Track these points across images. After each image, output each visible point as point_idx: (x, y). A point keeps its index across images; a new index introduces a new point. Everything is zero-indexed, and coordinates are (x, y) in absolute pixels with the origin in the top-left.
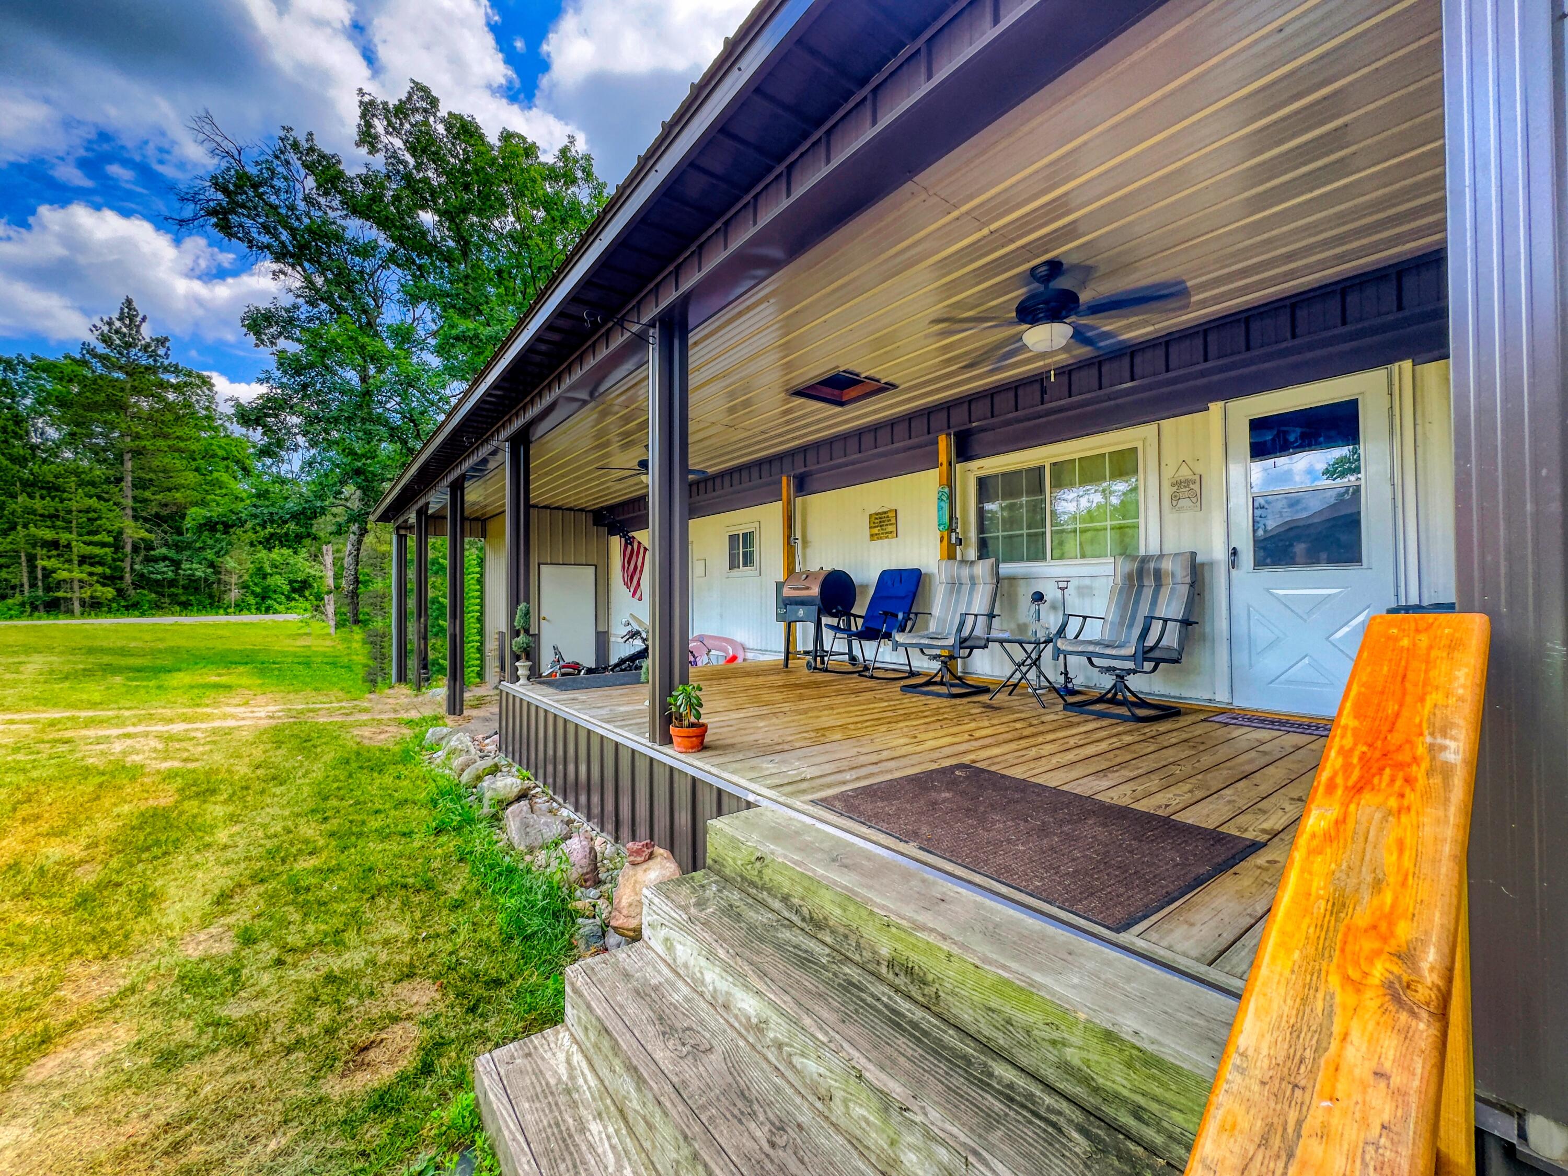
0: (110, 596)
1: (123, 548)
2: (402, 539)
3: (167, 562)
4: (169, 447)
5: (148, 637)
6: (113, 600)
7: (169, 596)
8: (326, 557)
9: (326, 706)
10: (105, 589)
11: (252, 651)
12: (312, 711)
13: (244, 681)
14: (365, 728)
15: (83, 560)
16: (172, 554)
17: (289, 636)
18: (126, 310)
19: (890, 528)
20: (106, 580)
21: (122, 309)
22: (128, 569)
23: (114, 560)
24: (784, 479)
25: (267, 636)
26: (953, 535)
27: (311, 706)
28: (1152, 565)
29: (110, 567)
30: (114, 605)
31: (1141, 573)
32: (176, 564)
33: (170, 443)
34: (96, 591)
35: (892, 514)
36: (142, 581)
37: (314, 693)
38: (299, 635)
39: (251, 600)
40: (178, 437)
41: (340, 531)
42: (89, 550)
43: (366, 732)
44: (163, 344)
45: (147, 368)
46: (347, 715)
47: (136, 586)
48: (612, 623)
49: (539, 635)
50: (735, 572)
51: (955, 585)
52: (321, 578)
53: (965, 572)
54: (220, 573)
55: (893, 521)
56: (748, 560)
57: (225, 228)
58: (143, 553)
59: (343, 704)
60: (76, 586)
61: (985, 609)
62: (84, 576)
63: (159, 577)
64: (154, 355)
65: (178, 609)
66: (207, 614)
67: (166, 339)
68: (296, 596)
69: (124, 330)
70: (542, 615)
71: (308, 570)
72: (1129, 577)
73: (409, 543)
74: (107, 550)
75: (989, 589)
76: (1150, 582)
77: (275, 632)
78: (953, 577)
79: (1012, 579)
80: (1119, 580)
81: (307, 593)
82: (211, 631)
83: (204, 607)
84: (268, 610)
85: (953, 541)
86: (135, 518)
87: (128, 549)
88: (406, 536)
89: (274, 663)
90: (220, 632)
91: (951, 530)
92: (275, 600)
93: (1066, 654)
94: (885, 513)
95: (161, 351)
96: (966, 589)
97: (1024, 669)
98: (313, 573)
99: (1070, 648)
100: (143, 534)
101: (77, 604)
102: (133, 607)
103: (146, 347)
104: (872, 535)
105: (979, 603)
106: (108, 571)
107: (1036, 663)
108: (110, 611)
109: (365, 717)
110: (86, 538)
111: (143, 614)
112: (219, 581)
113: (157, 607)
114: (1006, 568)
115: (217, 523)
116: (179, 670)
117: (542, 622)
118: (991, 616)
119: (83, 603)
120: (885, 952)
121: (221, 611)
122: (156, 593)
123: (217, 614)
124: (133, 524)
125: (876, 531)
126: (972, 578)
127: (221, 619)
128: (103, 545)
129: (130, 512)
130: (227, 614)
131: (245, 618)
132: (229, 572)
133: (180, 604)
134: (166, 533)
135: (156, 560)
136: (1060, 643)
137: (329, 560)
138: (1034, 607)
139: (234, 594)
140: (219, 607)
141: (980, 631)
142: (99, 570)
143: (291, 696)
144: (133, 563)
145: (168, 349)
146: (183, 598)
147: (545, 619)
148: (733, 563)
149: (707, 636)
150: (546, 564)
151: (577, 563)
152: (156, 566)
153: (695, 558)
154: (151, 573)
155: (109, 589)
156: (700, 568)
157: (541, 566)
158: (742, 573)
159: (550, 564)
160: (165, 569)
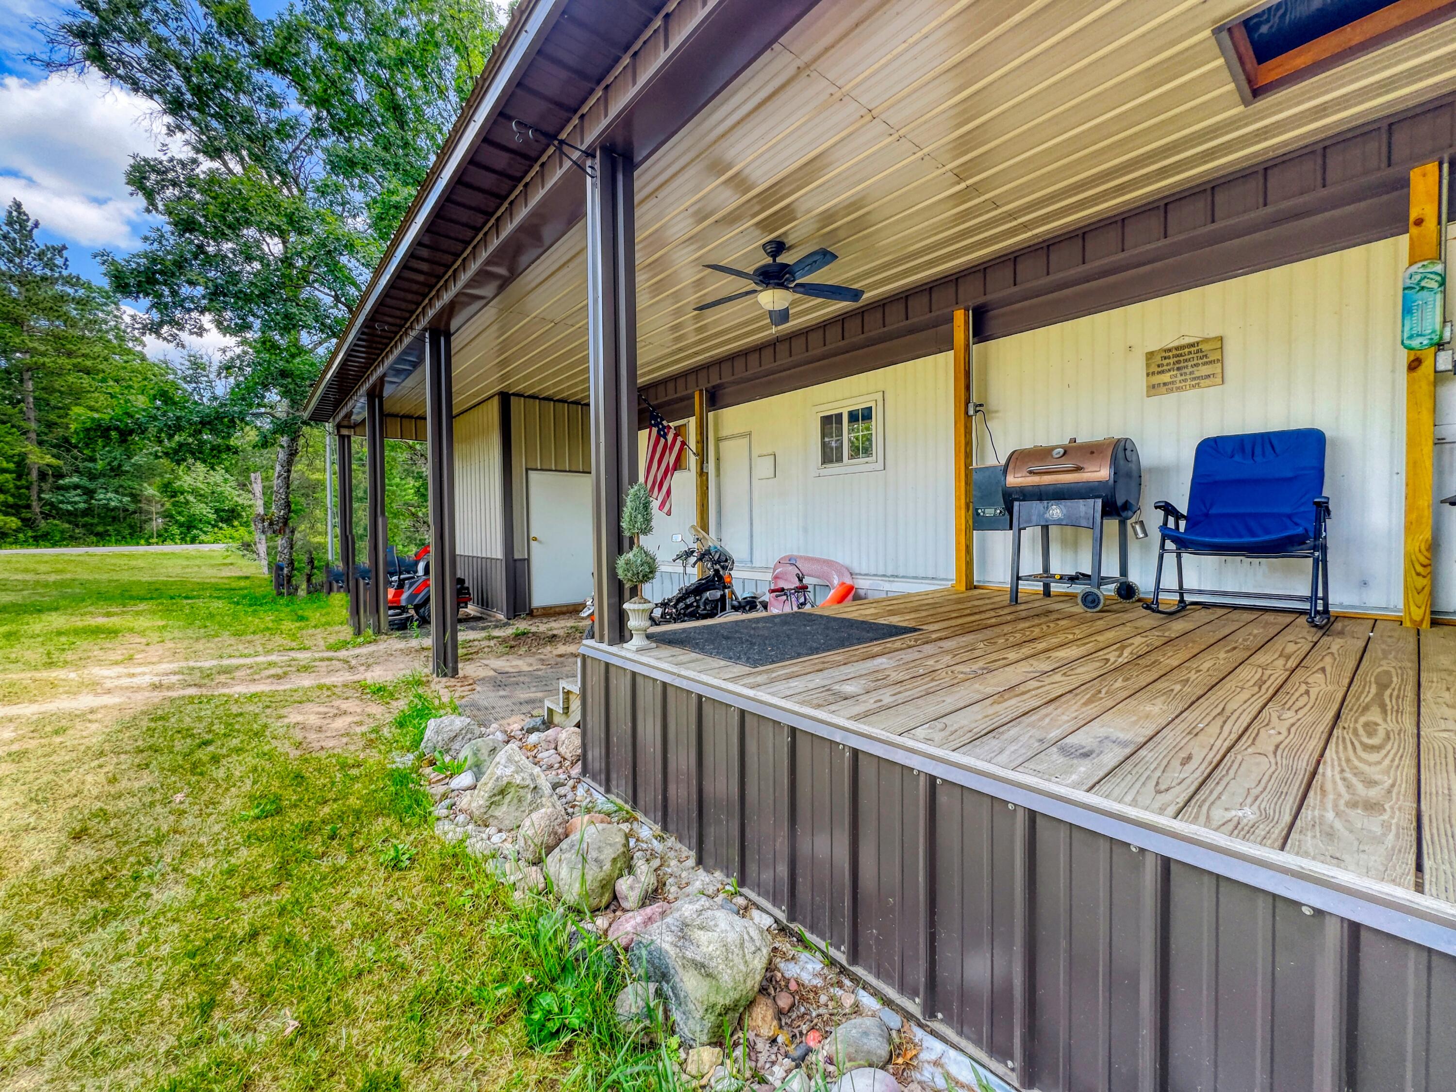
0: (14, 526)
1: (28, 474)
2: (344, 442)
3: (79, 491)
4: (74, 365)
5: (42, 568)
6: (18, 530)
7: (84, 526)
8: (254, 485)
9: (248, 661)
10: (8, 519)
11: (165, 583)
12: (226, 671)
13: (143, 622)
14: (309, 706)
16: (85, 482)
17: (213, 566)
18: (15, 214)
19: (1203, 370)
20: (8, 509)
21: (10, 213)
22: (34, 497)
23: (18, 488)
24: (959, 316)
25: (188, 566)
27: (226, 662)
29: (13, 495)
30: (21, 535)
32: (90, 493)
33: (75, 361)
36: (52, 511)
37: (232, 640)
38: (224, 564)
39: (175, 530)
40: (83, 355)
41: (265, 443)
43: (310, 715)
44: (60, 252)
45: (44, 279)
46: (279, 677)
47: (46, 516)
49: (528, 560)
50: (833, 469)
52: (250, 506)
54: (140, 501)
56: (862, 449)
57: (99, 58)
58: (51, 480)
59: (273, 658)
63: (70, 507)
64: (52, 266)
65: (95, 539)
66: (128, 544)
67: (64, 248)
68: (224, 526)
69: (13, 235)
70: (532, 535)
71: (236, 498)
73: (355, 447)
74: (7, 475)
77: (197, 562)
81: (236, 523)
82: (122, 562)
83: (124, 537)
84: (193, 541)
86: (40, 443)
87: (34, 475)
88: (349, 437)
89: (187, 598)
90: (133, 563)
92: (201, 530)
94: (1191, 345)
95: (59, 261)
98: (241, 502)
100: (49, 459)
102: (41, 539)
103: (40, 256)
104: (1154, 387)
106: (11, 500)
108: (16, 542)
109: (306, 681)
111: (54, 545)
112: (140, 511)
113: (72, 540)
115: (108, 429)
116: (56, 609)
117: (533, 543)
121: (142, 542)
122: (70, 522)
123: (138, 544)
124: (37, 449)
125: (1165, 378)
127: (142, 549)
129: (33, 436)
130: (149, 544)
131: (168, 548)
132: (149, 501)
133: (97, 534)
134: (76, 459)
135: (66, 488)
137: (258, 488)
139: (158, 523)
140: (141, 538)
143: (200, 646)
144: (41, 491)
145: (66, 260)
146: (100, 529)
147: (535, 539)
148: (830, 455)
149: (801, 557)
150: (536, 470)
151: (573, 469)
152: (67, 495)
153: (755, 454)
154: (62, 502)
155: (13, 518)
156: (764, 467)
157: (530, 472)
158: (849, 466)
159: (541, 470)
160: (77, 499)
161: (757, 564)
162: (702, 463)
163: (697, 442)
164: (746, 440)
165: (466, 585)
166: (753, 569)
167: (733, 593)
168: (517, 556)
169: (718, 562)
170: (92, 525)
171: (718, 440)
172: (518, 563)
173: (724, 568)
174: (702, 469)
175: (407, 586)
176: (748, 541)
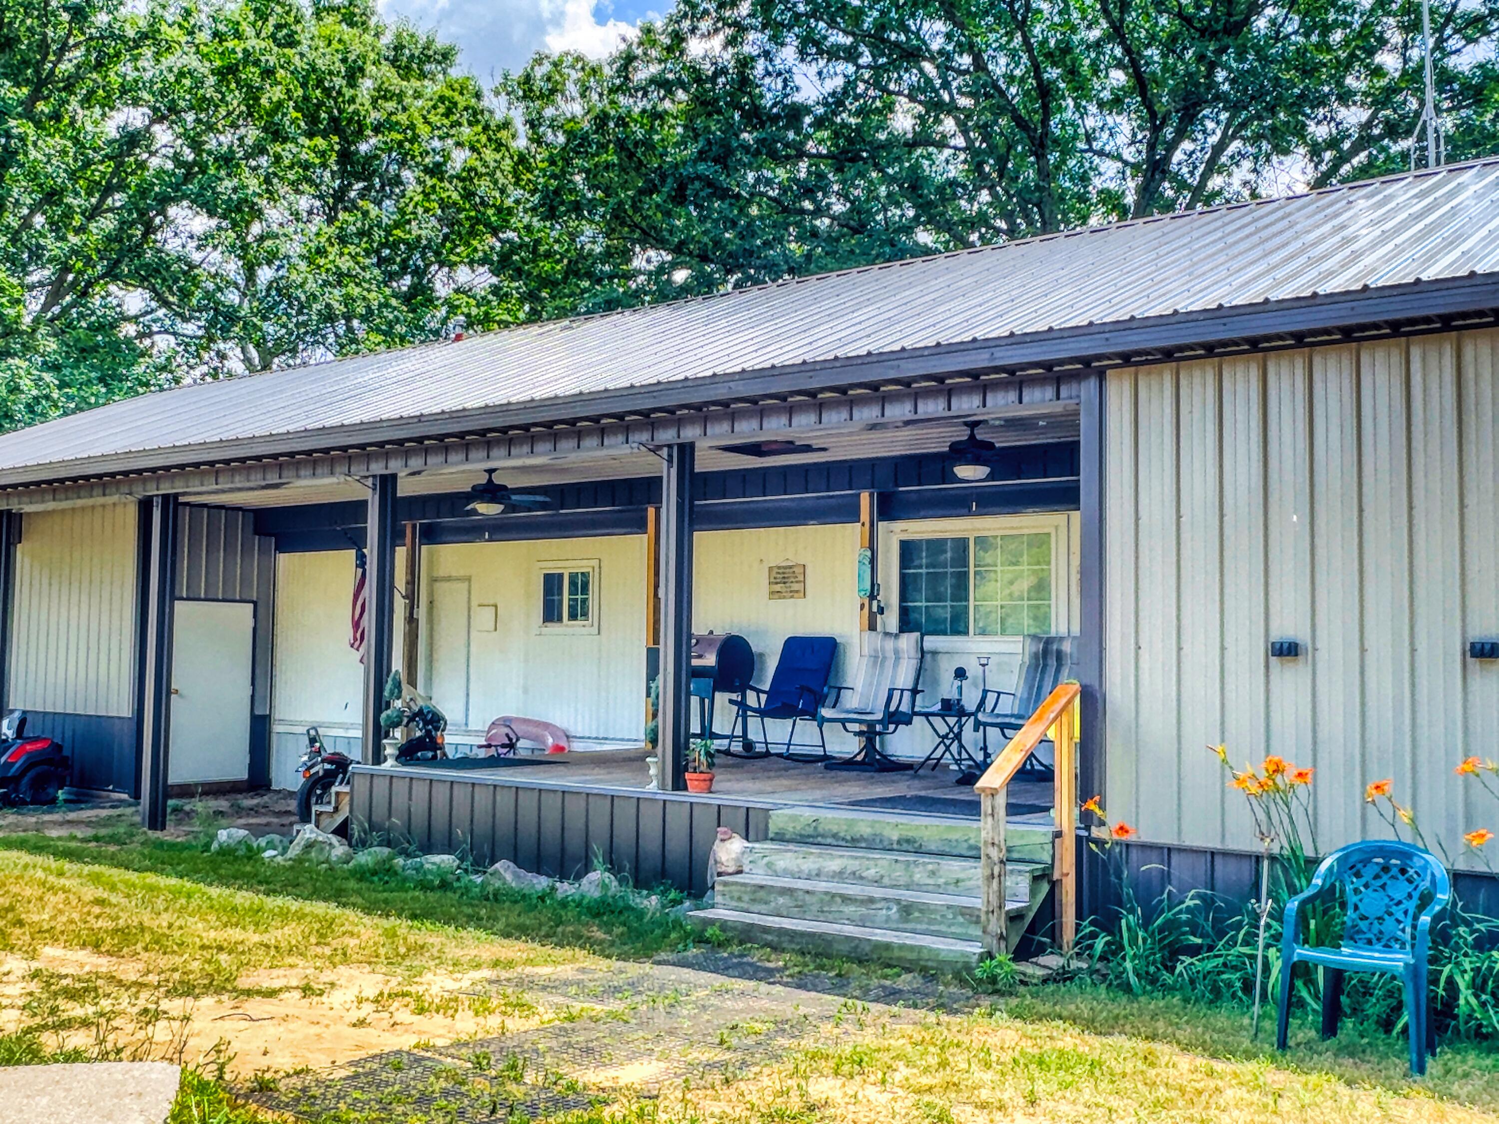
19: (795, 587)
26: (875, 603)
28: (1055, 647)
31: (1046, 652)
35: (798, 570)
48: (277, 702)
50: (553, 628)
51: (877, 659)
53: (890, 644)
55: (801, 578)
56: (579, 612)
61: (910, 685)
70: (173, 686)
72: (1036, 656)
75: (914, 663)
76: (1053, 662)
78: (876, 651)
79: (935, 653)
80: (1027, 660)
85: (875, 609)
91: (872, 597)
93: (985, 725)
94: (791, 567)
96: (890, 663)
97: (948, 742)
99: (989, 720)
104: (772, 593)
105: (904, 678)
107: (958, 736)
114: (931, 642)
117: (173, 698)
118: (915, 692)
120: (895, 838)
125: (778, 588)
126: (897, 652)
136: (980, 716)
138: (957, 683)
141: (905, 708)
147: (175, 692)
148: (551, 614)
149: (517, 719)
151: (231, 597)
153: (474, 603)
156: (484, 618)
158: (567, 628)
161: (472, 727)
162: (412, 608)
163: (407, 583)
164: (466, 584)
166: (468, 733)
167: (445, 754)
169: (431, 722)
171: (433, 580)
173: (437, 729)
174: (411, 614)
176: (464, 700)
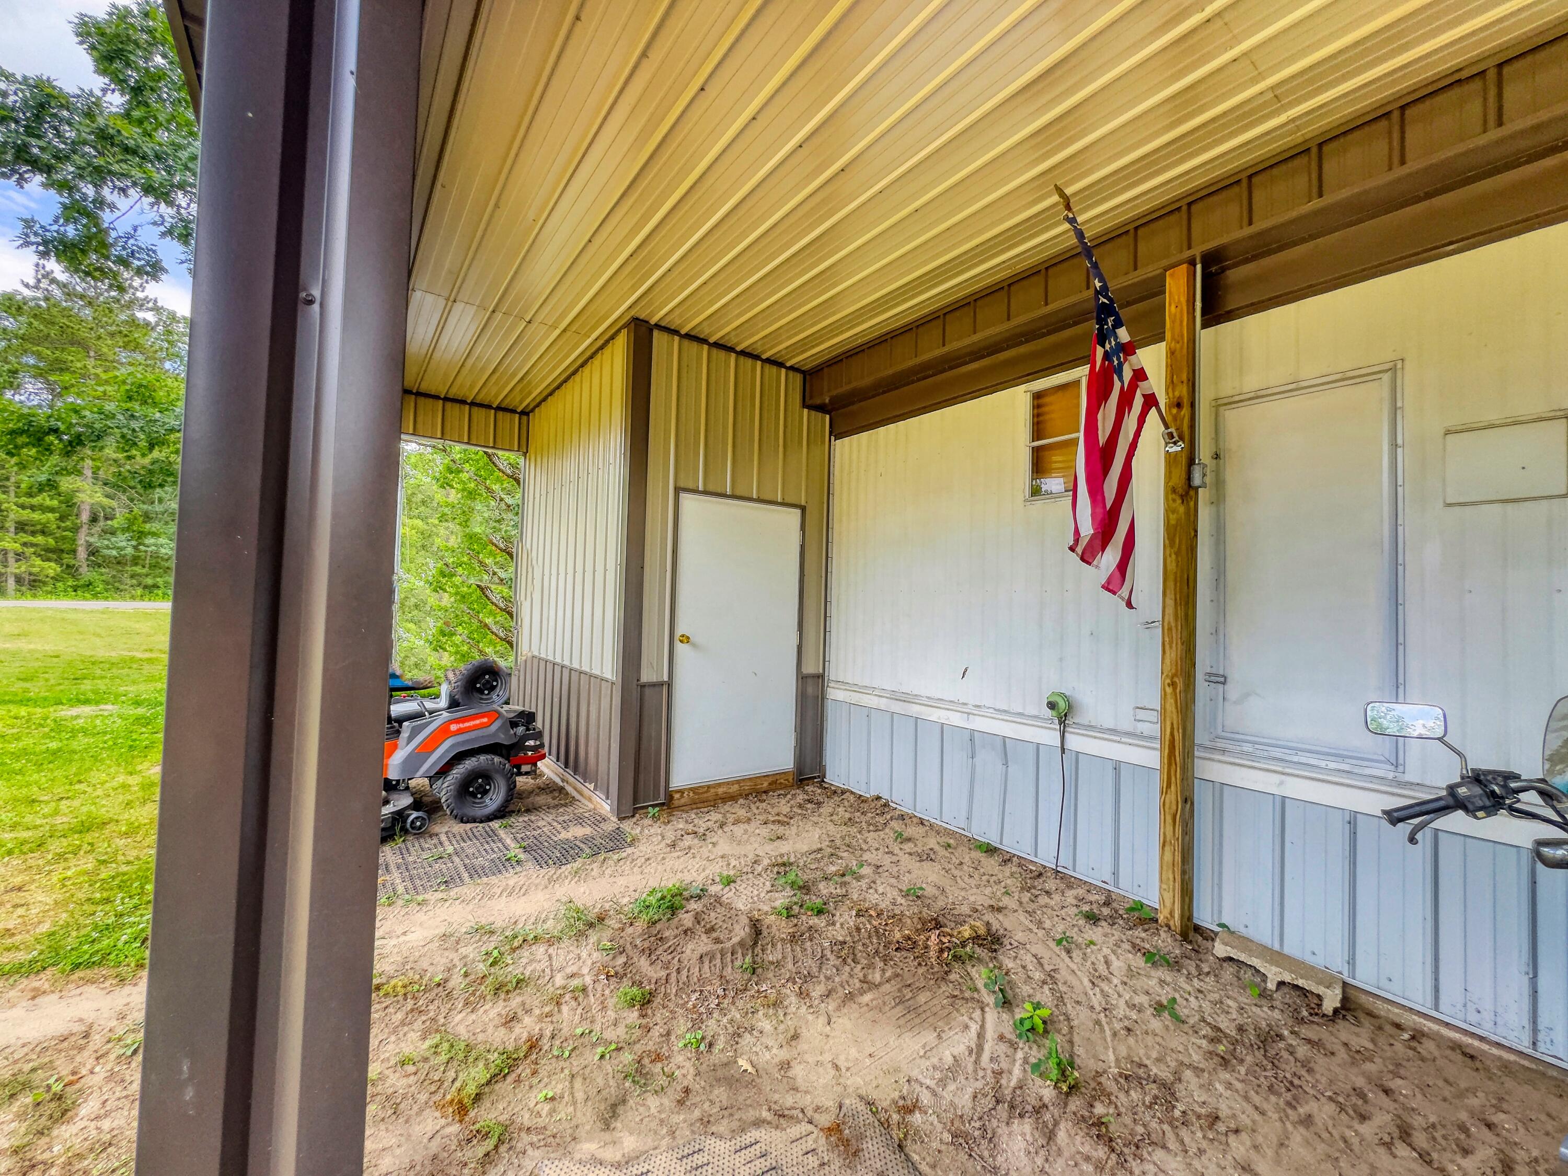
0: (51, 573)
1: (77, 514)
3: (127, 536)
6: (56, 578)
7: (131, 576)
10: (46, 564)
15: (21, 527)
16: (136, 525)
20: (47, 553)
22: (82, 542)
23: (62, 530)
29: (55, 538)
30: (59, 584)
32: (139, 538)
34: (33, 566)
36: (97, 557)
42: (26, 515)
47: (91, 563)
48: (833, 655)
49: (669, 685)
58: (101, 523)
60: (11, 557)
62: (17, 546)
63: (114, 553)
65: (141, 592)
70: (679, 632)
74: (50, 515)
86: (91, 480)
87: (85, 517)
100: (104, 500)
101: (11, 582)
102: (86, 588)
106: (51, 542)
108: (53, 592)
110: (23, 500)
111: (96, 596)
113: (114, 588)
117: (679, 647)
119: (19, 580)
122: (114, 572)
124: (88, 487)
128: (44, 509)
133: (145, 587)
134: (132, 500)
135: (114, 532)
142: (40, 539)
144: (89, 534)
146: (149, 581)
147: (686, 639)
150: (695, 491)
152: (113, 539)
154: (108, 547)
155: (52, 564)
157: (684, 496)
159: (706, 493)
160: (124, 544)
164: (1379, 390)
165: (539, 724)
168: (647, 676)
170: (139, 575)
171: (1220, 405)
172: (647, 691)
175: (405, 734)
